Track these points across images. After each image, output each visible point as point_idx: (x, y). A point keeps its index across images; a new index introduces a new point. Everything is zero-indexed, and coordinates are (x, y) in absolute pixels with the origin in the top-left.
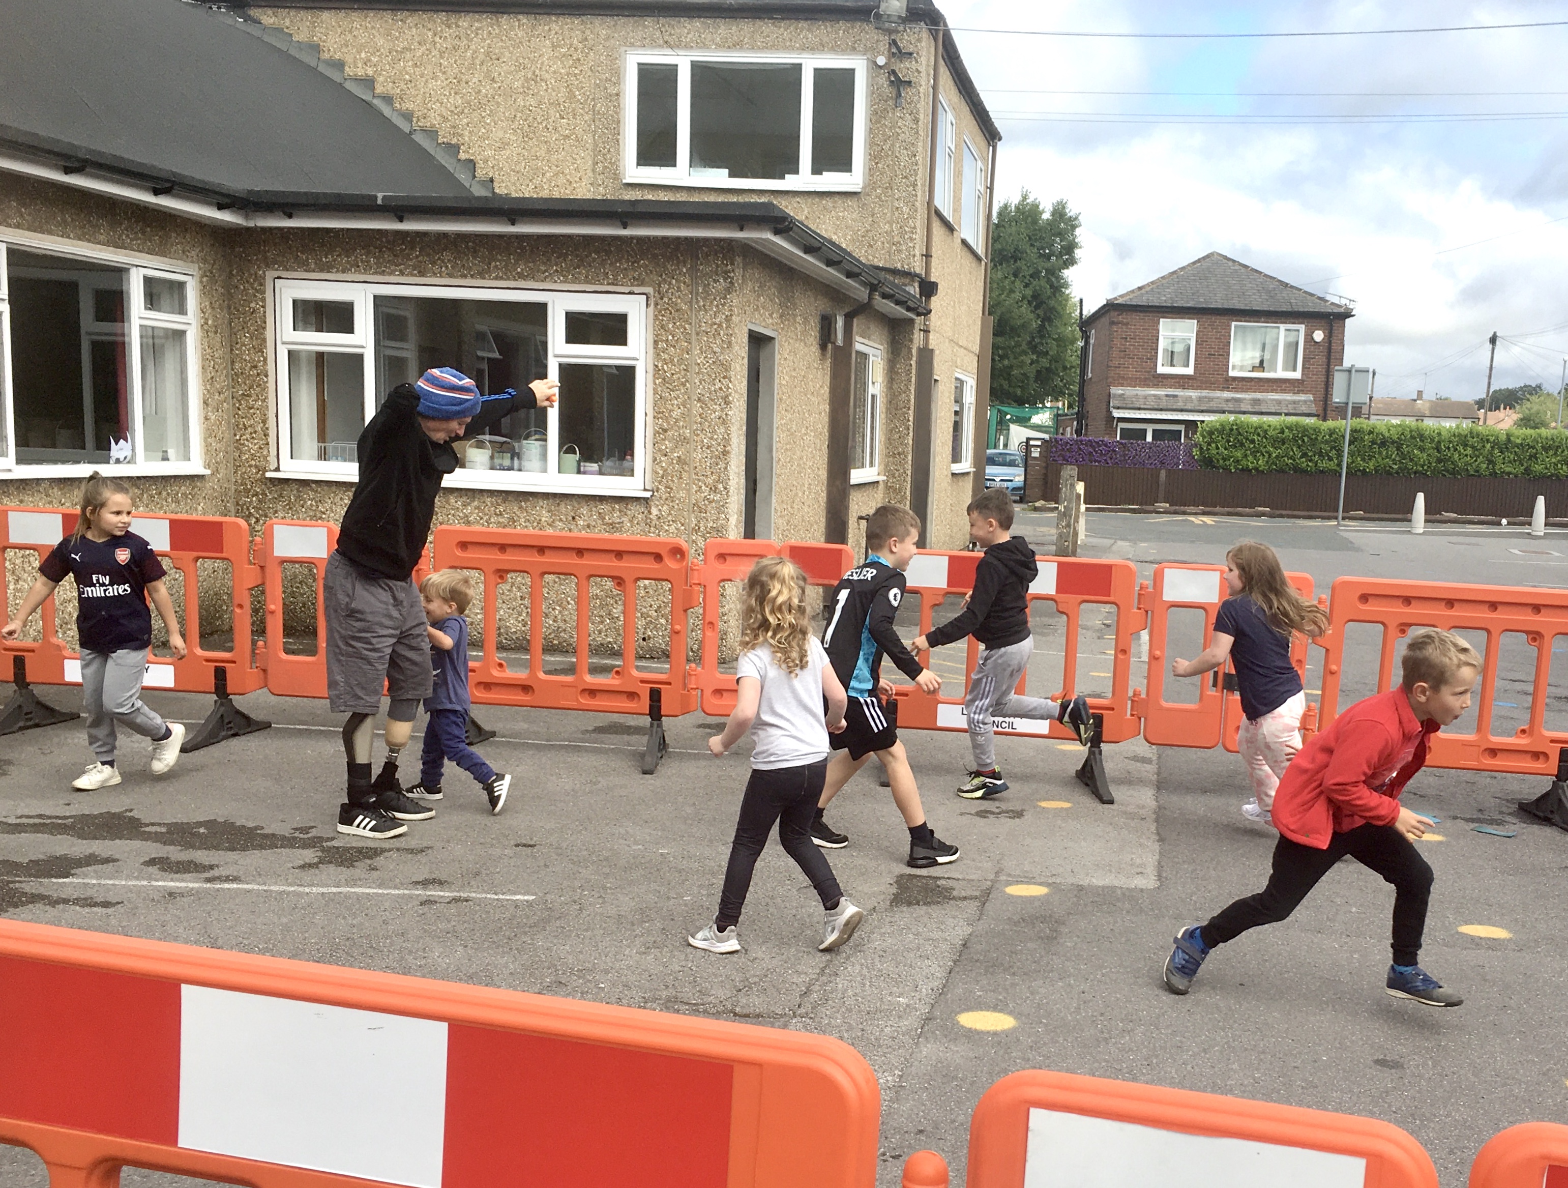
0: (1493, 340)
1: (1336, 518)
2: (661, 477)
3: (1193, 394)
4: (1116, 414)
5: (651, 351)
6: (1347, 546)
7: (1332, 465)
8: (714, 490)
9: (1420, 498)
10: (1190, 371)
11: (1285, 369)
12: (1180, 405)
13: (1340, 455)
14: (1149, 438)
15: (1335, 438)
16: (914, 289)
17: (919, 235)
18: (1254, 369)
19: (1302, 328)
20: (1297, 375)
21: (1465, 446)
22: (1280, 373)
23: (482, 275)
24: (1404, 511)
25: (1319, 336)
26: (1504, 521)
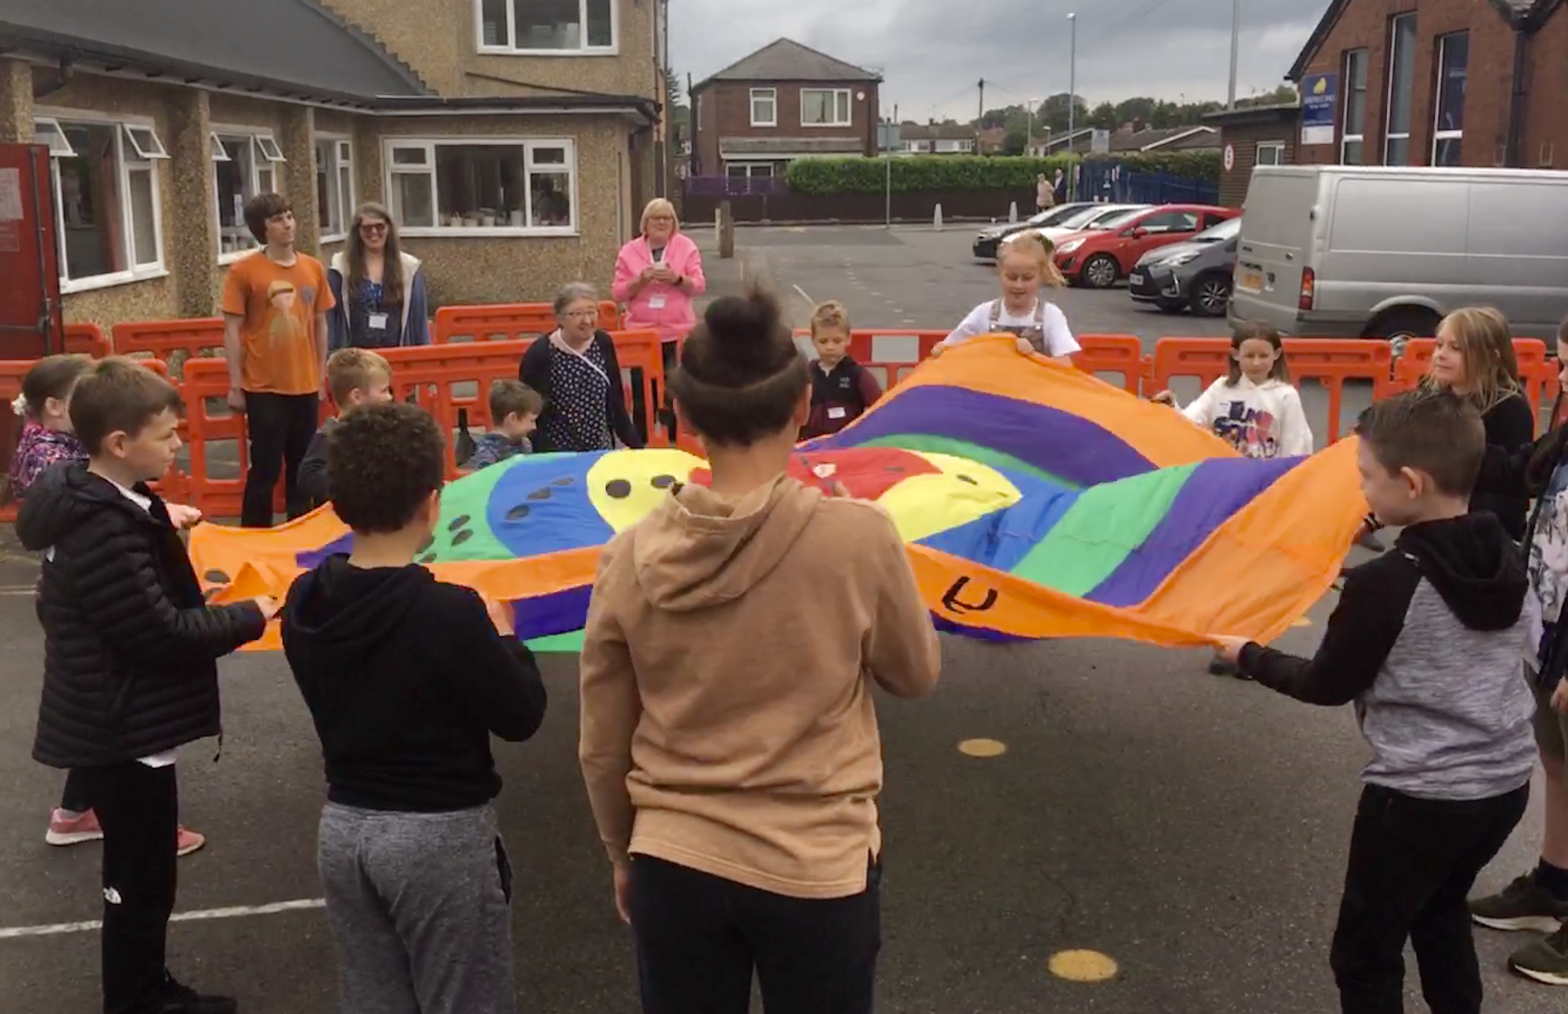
0: (981, 84)
1: (885, 223)
2: (582, 226)
3: (777, 140)
4: (724, 156)
5: (576, 165)
6: (895, 241)
7: (879, 187)
8: (611, 230)
9: (938, 207)
10: (774, 123)
11: (840, 119)
12: (769, 149)
13: (884, 180)
14: (749, 173)
15: (880, 168)
16: (651, 108)
17: (653, 79)
18: (818, 121)
19: (849, 91)
20: (848, 123)
21: (965, 170)
22: (836, 123)
23: (490, 132)
24: (928, 217)
25: (861, 96)
26: (993, 220)
